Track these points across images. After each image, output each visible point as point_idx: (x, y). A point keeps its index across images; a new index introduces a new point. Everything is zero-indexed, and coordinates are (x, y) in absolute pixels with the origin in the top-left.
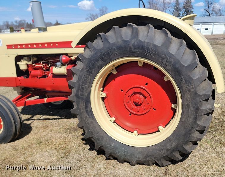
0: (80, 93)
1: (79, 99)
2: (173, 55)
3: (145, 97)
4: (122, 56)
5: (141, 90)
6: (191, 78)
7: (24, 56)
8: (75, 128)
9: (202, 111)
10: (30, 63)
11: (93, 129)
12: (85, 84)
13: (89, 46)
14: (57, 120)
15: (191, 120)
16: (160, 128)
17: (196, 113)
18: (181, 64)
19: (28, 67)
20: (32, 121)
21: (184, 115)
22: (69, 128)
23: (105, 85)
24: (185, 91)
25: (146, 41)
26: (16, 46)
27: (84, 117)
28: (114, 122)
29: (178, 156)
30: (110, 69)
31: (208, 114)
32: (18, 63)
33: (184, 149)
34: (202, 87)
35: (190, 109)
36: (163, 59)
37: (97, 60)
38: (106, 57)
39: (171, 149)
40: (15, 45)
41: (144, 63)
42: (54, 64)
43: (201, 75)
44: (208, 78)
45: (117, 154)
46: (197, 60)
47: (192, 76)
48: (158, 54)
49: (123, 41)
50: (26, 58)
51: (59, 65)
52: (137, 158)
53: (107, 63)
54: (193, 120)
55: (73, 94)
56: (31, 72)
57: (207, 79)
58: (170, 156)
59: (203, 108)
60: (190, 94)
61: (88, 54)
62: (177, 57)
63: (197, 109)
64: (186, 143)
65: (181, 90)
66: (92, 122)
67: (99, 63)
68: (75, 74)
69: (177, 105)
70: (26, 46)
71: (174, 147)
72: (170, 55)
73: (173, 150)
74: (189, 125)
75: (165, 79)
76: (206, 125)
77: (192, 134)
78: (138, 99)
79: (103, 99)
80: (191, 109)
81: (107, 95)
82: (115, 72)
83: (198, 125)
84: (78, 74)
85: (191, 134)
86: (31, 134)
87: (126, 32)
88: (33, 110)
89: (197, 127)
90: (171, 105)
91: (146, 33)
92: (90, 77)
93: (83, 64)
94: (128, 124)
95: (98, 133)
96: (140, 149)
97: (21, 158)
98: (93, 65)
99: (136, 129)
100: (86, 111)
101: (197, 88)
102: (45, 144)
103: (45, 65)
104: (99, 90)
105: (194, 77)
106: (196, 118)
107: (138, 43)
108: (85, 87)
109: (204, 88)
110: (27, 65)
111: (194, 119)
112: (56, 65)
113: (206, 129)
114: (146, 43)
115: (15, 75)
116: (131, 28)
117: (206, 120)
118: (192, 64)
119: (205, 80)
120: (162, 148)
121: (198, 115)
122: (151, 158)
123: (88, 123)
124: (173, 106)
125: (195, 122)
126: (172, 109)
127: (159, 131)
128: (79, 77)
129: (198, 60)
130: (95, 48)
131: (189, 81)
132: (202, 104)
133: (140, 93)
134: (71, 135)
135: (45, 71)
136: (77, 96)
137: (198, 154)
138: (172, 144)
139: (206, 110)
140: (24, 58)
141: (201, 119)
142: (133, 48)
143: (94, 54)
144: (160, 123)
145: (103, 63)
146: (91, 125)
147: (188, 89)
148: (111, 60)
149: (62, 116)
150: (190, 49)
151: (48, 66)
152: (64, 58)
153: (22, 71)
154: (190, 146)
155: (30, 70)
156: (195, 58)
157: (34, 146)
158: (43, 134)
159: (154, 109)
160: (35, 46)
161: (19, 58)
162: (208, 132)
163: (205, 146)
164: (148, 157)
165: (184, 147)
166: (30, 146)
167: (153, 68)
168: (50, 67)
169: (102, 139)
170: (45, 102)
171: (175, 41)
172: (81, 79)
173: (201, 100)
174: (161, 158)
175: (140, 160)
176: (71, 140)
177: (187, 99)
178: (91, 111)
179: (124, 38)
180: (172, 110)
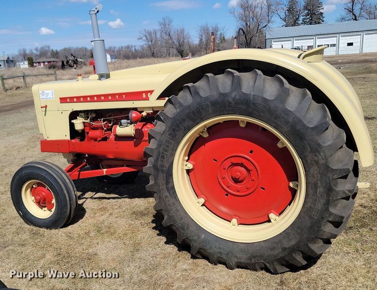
0: (160, 163)
1: (158, 171)
2: (292, 113)
3: (248, 171)
4: (219, 114)
5: (243, 161)
6: (319, 145)
7: (81, 112)
8: (142, 212)
9: (338, 193)
10: (88, 121)
11: (176, 214)
12: (166, 151)
13: (173, 102)
14: (117, 200)
15: (319, 206)
16: (272, 216)
17: (328, 195)
18: (304, 125)
19: (85, 126)
20: (84, 200)
21: (308, 199)
22: (134, 212)
23: (191, 152)
24: (311, 164)
25: (252, 93)
26: (71, 100)
27: (164, 197)
28: (203, 205)
29: (300, 259)
30: (199, 131)
31: (347, 198)
32: (72, 121)
33: (310, 249)
34: (336, 158)
35: (318, 190)
36: (277, 117)
37: (184, 120)
38: (196, 116)
39: (289, 248)
40: (70, 98)
41: (247, 122)
42: (117, 122)
43: (335, 140)
44: (346, 144)
45: (209, 251)
46: (328, 118)
47: (320, 142)
48: (269, 110)
49: (220, 94)
50: (83, 114)
51: (125, 123)
52: (237, 258)
53: (197, 124)
54: (323, 207)
55: (149, 165)
56: (88, 133)
57: (345, 146)
58: (287, 259)
59: (339, 189)
60: (318, 167)
61: (171, 112)
62: (298, 115)
63: (330, 190)
64: (314, 240)
65: (305, 162)
66: (174, 204)
67: (186, 124)
68: (153, 138)
69: (297, 183)
70: (85, 99)
71: (293, 246)
72: (287, 112)
73: (293, 250)
74: (318, 213)
75: (280, 145)
76: (344, 214)
77: (323, 228)
78: (239, 174)
79: (188, 171)
80: (320, 190)
81: (194, 165)
82: (206, 135)
83: (331, 214)
84: (158, 139)
85: (320, 227)
86: (87, 217)
87: (223, 81)
88: (82, 184)
89: (330, 217)
90: (289, 183)
91: (252, 83)
92: (173, 142)
93: (165, 125)
94: (224, 209)
95: (182, 219)
96: (242, 245)
97: (80, 249)
98: (178, 126)
99: (235, 216)
100: (167, 188)
101: (329, 159)
102: (107, 232)
103: (106, 124)
104: (183, 160)
105: (324, 142)
106: (327, 203)
107: (240, 96)
108: (167, 156)
109: (340, 159)
110: (84, 123)
111: (324, 204)
112: (121, 123)
113: (344, 220)
114: (252, 96)
115: (68, 138)
116: (231, 76)
117: (345, 207)
118: (321, 124)
119: (342, 147)
120: (275, 245)
121: (331, 198)
122: (258, 260)
123: (169, 205)
124: (291, 185)
125: (327, 210)
126: (290, 188)
127: (269, 221)
128: (159, 142)
129: (331, 118)
130: (181, 104)
131: (317, 149)
132: (337, 184)
133: (242, 165)
134: (138, 222)
135: (105, 131)
136: (155, 167)
137: (332, 261)
138: (290, 240)
139: (344, 192)
140: (80, 114)
141: (335, 206)
142: (233, 103)
143: (180, 112)
144: (271, 209)
145: (191, 123)
146: (173, 207)
147: (315, 160)
148: (202, 120)
149: (122, 195)
150: (318, 102)
151: (110, 125)
152: (134, 115)
153: (77, 131)
154: (320, 245)
155: (87, 130)
156: (325, 116)
157: (92, 234)
158: (101, 219)
159: (261, 188)
160: (95, 98)
161: (74, 115)
162: (351, 228)
163: (345, 249)
164: (255, 257)
165: (309, 245)
166: (88, 234)
167: (260, 129)
168: (112, 126)
169: (188, 228)
170: (105, 174)
171: (295, 92)
172: (161, 145)
173: (335, 177)
174: (273, 260)
175: (242, 261)
176: (139, 228)
177: (313, 175)
178: (173, 187)
179: (221, 90)
180: (290, 190)
